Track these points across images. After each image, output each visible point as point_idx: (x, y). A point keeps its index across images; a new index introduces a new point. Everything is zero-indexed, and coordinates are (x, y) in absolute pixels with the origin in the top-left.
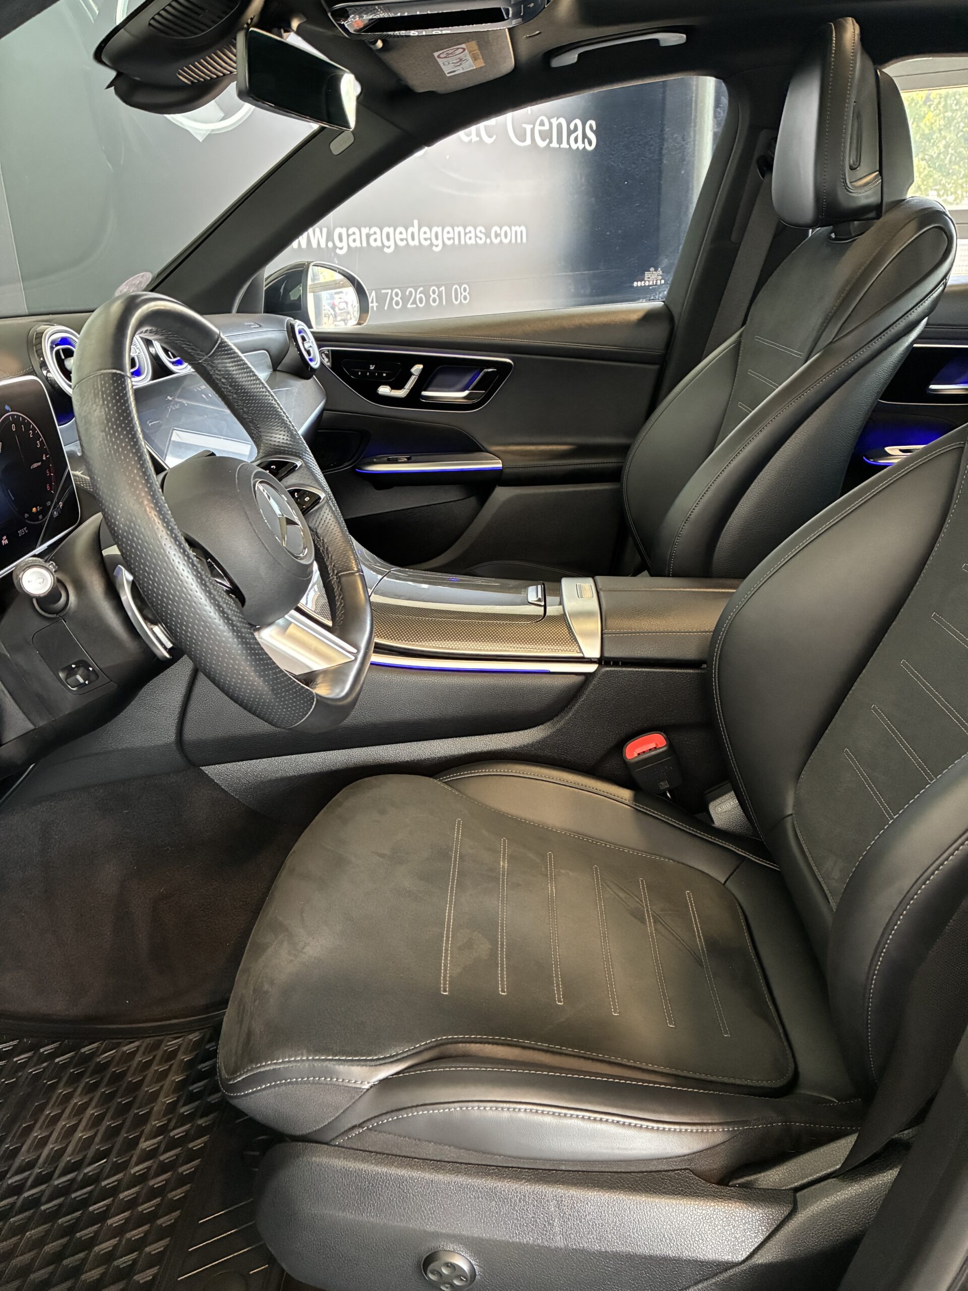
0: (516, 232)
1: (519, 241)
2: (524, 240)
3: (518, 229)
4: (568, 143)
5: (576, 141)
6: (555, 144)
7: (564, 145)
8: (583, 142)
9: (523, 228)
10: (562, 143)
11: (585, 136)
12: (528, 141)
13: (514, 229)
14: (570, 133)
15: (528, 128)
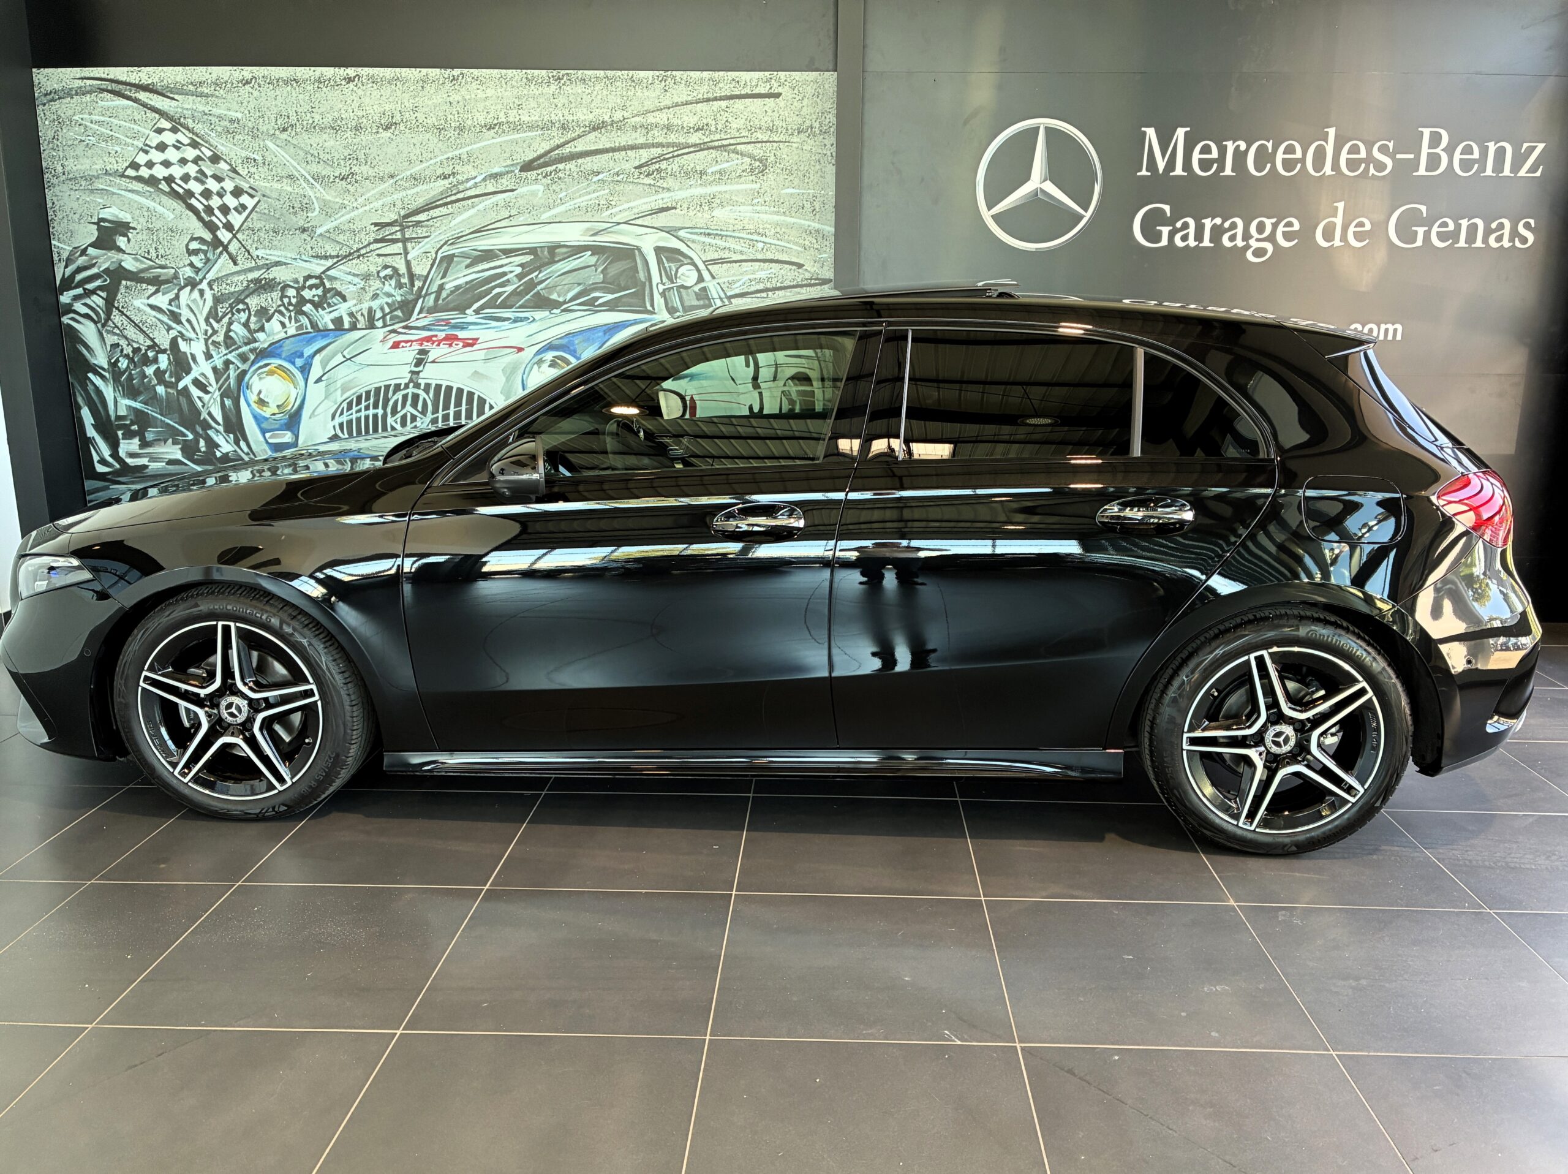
0: (1387, 330)
1: (1390, 337)
2: (1399, 337)
3: (1391, 327)
4: (1485, 240)
5: (1499, 239)
6: (1462, 243)
7: (1479, 243)
8: (1512, 240)
9: (1399, 327)
10: (1475, 242)
11: (1514, 233)
12: (1419, 242)
13: (1383, 327)
14: (1488, 232)
15: (1421, 231)
